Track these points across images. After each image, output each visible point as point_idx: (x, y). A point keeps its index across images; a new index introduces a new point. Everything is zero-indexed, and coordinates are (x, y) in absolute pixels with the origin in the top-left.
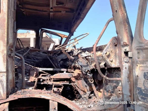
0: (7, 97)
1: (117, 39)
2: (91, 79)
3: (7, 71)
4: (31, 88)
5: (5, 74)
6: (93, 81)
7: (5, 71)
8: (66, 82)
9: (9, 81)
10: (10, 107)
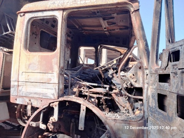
0: (58, 98)
1: (140, 63)
2: (125, 96)
3: (59, 83)
4: (73, 96)
5: (58, 85)
6: (127, 98)
7: (57, 82)
8: (101, 95)
9: (60, 89)
10: (59, 104)
